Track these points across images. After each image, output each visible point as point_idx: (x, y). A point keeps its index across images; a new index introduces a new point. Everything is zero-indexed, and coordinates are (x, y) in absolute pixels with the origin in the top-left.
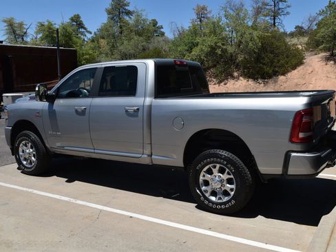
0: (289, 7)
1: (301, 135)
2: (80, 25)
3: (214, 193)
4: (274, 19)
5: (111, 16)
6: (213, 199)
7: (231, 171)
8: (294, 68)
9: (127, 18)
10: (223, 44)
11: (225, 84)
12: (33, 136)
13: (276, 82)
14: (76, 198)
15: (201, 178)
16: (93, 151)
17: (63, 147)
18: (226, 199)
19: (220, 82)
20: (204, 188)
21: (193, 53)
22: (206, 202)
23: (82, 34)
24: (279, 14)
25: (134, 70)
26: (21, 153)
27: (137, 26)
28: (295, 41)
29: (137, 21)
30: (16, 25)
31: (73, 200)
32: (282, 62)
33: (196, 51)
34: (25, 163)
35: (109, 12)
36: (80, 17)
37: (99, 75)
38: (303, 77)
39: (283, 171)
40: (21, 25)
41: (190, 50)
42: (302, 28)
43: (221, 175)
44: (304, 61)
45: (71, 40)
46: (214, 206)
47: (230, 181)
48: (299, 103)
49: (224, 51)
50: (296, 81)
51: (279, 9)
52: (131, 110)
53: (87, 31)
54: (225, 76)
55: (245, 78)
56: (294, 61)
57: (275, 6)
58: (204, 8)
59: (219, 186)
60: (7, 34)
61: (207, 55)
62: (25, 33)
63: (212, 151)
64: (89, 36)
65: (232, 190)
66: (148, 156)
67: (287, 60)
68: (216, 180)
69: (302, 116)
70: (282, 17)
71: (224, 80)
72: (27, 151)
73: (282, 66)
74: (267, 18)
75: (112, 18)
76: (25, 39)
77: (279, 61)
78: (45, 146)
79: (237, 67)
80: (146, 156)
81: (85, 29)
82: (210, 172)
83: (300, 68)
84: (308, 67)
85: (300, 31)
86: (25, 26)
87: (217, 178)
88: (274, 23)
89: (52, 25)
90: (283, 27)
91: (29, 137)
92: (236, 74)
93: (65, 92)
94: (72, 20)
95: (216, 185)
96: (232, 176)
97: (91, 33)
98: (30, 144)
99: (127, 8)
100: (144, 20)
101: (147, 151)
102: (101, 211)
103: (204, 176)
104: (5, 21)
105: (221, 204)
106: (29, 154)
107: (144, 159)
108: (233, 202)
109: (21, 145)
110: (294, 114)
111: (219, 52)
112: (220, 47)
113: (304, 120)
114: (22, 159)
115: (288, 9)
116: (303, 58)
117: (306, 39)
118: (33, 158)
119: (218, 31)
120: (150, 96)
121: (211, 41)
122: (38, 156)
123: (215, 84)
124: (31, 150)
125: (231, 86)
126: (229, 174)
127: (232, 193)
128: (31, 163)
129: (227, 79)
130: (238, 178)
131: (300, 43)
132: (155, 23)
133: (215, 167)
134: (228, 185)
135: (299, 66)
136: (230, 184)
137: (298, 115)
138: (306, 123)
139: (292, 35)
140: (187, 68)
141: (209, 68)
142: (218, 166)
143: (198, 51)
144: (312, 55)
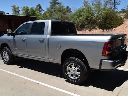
0: (120, 1)
1: (107, 53)
2: (40, 8)
3: (72, 75)
4: (114, 6)
5: (52, 5)
6: (72, 77)
7: (79, 66)
8: (119, 25)
9: (57, 5)
10: (91, 16)
11: (92, 31)
12: (8, 49)
13: (112, 30)
14: (20, 74)
15: (67, 69)
16: (28, 56)
17: (18, 54)
18: (77, 78)
19: (90, 30)
20: (68, 73)
21: (80, 19)
22: (69, 79)
23: (41, 11)
24: (116, 4)
25: (43, 24)
26: (4, 56)
27: (60, 8)
28: (121, 14)
29: (60, 6)
30: (16, 8)
31: (18, 75)
32: (114, 23)
33: (81, 18)
34: (5, 59)
35: (51, 3)
36: (40, 5)
37: (31, 26)
38: (123, 29)
39: (99, 67)
40: (18, 8)
41: (79, 18)
42: (124, 9)
43: (75, 68)
44: (124, 22)
45: (35, 13)
46: (72, 81)
47: (78, 71)
48: (106, 39)
49: (92, 18)
50: (120, 30)
51: (116, 2)
52: (41, 40)
53: (43, 10)
54: (92, 28)
55: (100, 29)
56: (119, 23)
57: (115, 1)
58: (87, 2)
59: (74, 73)
60: (13, 11)
61: (85, 19)
62: (20, 11)
63: (71, 58)
64: (43, 12)
65: (79, 74)
66: (48, 59)
67: (117, 22)
68: (73, 70)
69: (107, 44)
70: (117, 6)
71: (92, 29)
72: (6, 55)
73: (115, 24)
74: (111, 6)
75: (52, 6)
76: (19, 13)
77: (113, 22)
78: (12, 53)
79: (97, 24)
80: (47, 59)
81: (42, 9)
82: (71, 66)
83: (122, 26)
84: (125, 25)
85: (123, 11)
86: (19, 8)
87: (73, 69)
88: (114, 8)
89: (27, 8)
90: (118, 9)
91: (6, 50)
92: (96, 27)
93: (20, 33)
94: (37, 6)
95: (72, 72)
96: (79, 69)
97: (44, 11)
98: (7, 52)
99: (57, 2)
100: (63, 6)
101: (48, 57)
102: (27, 80)
103: (68, 68)
104: (12, 6)
105: (75, 80)
106: (6, 56)
107: (46, 60)
108: (79, 79)
109: (4, 53)
110: (104, 43)
111: (90, 18)
112: (90, 17)
113: (108, 46)
114: (4, 58)
115: (120, 3)
116: (123, 21)
117: (125, 14)
118: (8, 58)
119: (90, 10)
120: (49, 35)
121: (86, 14)
122: (9, 57)
123: (88, 31)
124: (7, 55)
125: (94, 31)
126: (78, 68)
127: (79, 76)
128: (7, 60)
129: (93, 29)
130: (81, 69)
131: (122, 15)
132: (68, 7)
133: (72, 64)
134: (77, 72)
135: (121, 24)
136: (78, 72)
137: (106, 44)
138: (109, 47)
139: (120, 12)
140: (67, 24)
141: (86, 25)
142: (74, 64)
143: (82, 18)
144: (127, 20)
